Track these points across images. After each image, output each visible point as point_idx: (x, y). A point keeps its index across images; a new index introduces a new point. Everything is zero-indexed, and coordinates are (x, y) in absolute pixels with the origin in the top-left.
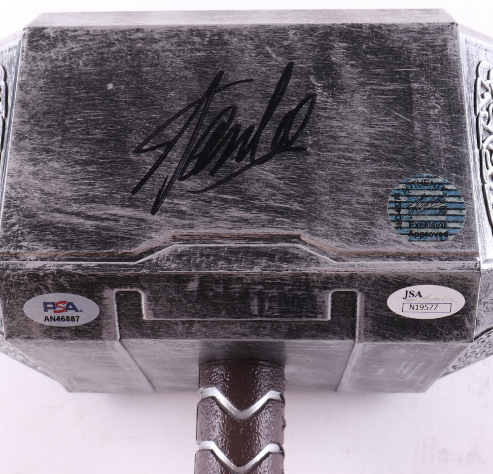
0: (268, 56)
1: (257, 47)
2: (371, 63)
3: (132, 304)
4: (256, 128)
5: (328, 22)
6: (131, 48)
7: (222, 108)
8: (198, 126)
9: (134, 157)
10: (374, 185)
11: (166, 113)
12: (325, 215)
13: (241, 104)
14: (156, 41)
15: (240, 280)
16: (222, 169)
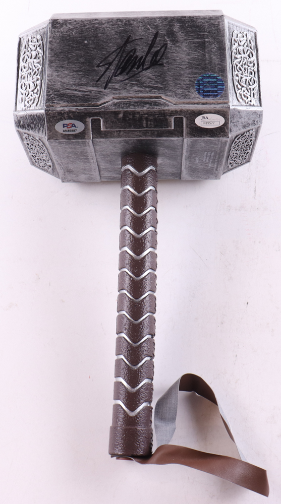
0: (148, 29)
1: (144, 26)
2: (189, 31)
3: (97, 124)
4: (144, 57)
5: (172, 15)
6: (93, 27)
7: (130, 49)
8: (121, 56)
9: (96, 69)
10: (190, 77)
11: (109, 52)
12: (171, 88)
13: (138, 48)
14: (103, 24)
15: (138, 113)
16: (131, 72)
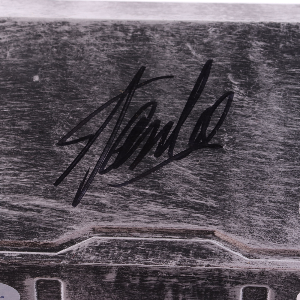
0: (188, 53)
1: (178, 43)
2: (287, 63)
3: (52, 292)
4: (175, 124)
5: (247, 20)
6: (57, 41)
7: (143, 103)
8: (120, 120)
9: (57, 149)
10: (287, 184)
11: (90, 107)
12: (238, 212)
13: (161, 100)
14: (81, 35)
15: (155, 273)
16: (141, 164)
